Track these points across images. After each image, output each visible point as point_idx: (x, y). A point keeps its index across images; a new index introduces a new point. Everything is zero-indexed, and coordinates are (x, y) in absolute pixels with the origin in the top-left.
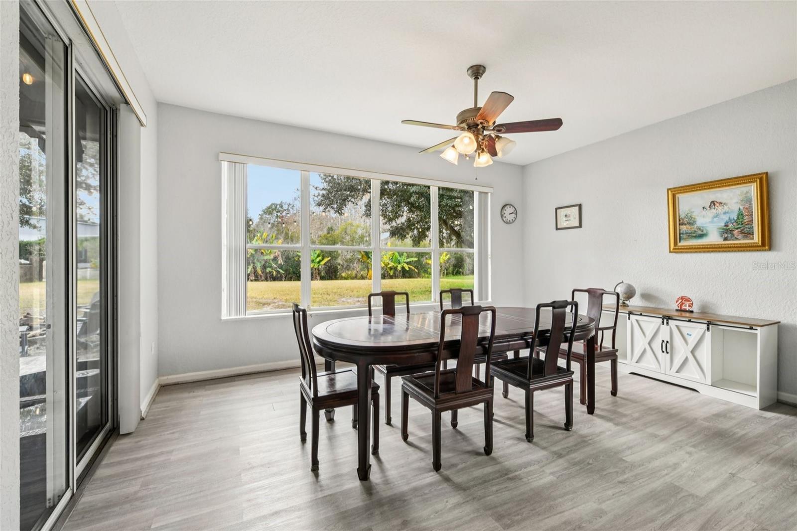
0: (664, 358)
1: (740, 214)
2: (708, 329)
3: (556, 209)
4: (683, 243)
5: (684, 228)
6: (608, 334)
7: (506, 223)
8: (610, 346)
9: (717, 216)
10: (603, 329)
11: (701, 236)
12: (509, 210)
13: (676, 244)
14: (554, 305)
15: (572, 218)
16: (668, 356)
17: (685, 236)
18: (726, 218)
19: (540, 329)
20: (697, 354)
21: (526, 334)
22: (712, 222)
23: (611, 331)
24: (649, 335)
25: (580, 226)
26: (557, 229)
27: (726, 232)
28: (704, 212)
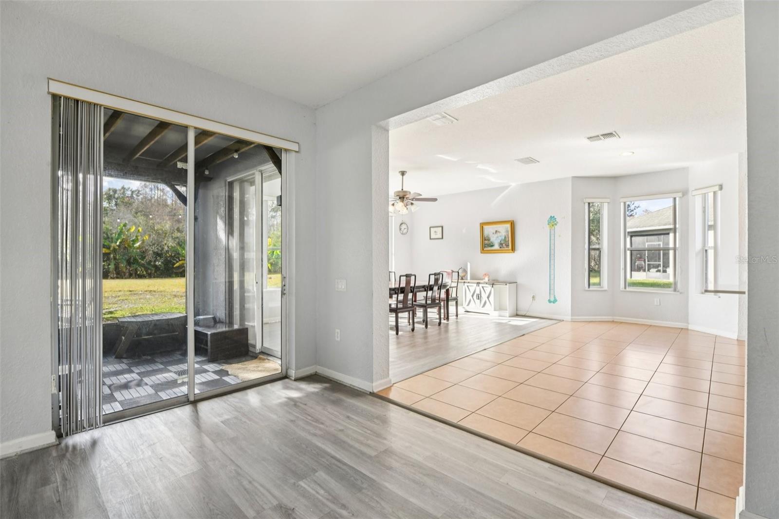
0: (478, 301)
1: (505, 237)
2: (493, 287)
3: (430, 228)
4: (486, 249)
5: (486, 242)
6: (454, 289)
7: (402, 234)
8: (455, 296)
9: (498, 237)
10: (452, 287)
11: (492, 246)
12: (404, 226)
13: (483, 250)
14: (435, 274)
15: (438, 233)
16: (479, 301)
17: (486, 246)
18: (500, 238)
19: (430, 284)
20: (490, 299)
21: (425, 286)
22: (496, 239)
23: (456, 288)
24: (472, 292)
25: (442, 238)
26: (430, 239)
27: (501, 244)
28: (493, 235)
